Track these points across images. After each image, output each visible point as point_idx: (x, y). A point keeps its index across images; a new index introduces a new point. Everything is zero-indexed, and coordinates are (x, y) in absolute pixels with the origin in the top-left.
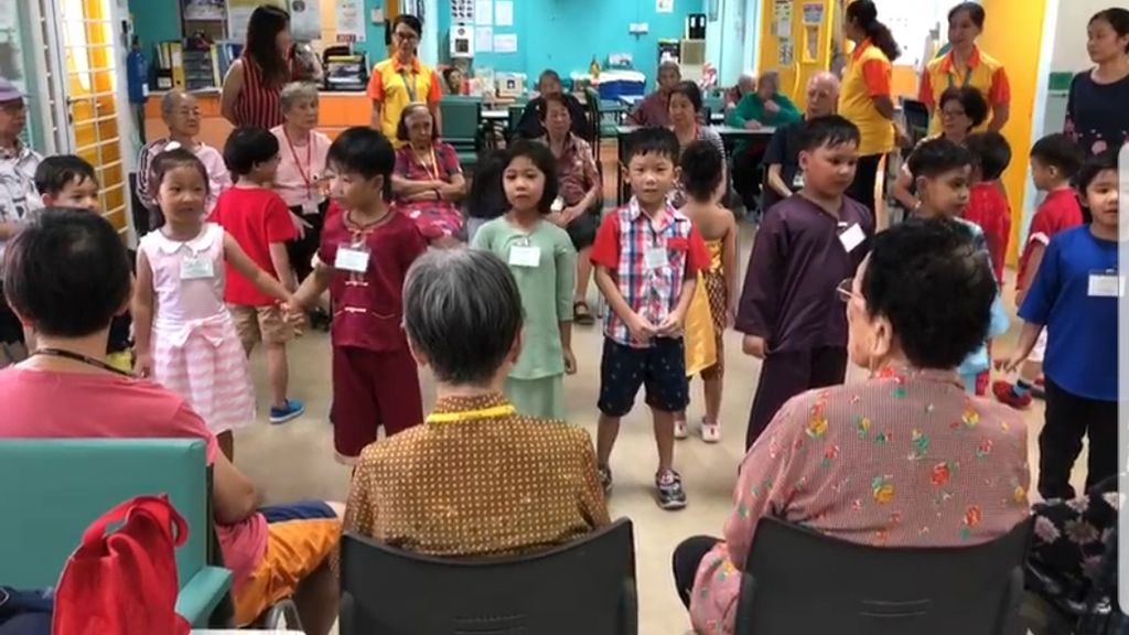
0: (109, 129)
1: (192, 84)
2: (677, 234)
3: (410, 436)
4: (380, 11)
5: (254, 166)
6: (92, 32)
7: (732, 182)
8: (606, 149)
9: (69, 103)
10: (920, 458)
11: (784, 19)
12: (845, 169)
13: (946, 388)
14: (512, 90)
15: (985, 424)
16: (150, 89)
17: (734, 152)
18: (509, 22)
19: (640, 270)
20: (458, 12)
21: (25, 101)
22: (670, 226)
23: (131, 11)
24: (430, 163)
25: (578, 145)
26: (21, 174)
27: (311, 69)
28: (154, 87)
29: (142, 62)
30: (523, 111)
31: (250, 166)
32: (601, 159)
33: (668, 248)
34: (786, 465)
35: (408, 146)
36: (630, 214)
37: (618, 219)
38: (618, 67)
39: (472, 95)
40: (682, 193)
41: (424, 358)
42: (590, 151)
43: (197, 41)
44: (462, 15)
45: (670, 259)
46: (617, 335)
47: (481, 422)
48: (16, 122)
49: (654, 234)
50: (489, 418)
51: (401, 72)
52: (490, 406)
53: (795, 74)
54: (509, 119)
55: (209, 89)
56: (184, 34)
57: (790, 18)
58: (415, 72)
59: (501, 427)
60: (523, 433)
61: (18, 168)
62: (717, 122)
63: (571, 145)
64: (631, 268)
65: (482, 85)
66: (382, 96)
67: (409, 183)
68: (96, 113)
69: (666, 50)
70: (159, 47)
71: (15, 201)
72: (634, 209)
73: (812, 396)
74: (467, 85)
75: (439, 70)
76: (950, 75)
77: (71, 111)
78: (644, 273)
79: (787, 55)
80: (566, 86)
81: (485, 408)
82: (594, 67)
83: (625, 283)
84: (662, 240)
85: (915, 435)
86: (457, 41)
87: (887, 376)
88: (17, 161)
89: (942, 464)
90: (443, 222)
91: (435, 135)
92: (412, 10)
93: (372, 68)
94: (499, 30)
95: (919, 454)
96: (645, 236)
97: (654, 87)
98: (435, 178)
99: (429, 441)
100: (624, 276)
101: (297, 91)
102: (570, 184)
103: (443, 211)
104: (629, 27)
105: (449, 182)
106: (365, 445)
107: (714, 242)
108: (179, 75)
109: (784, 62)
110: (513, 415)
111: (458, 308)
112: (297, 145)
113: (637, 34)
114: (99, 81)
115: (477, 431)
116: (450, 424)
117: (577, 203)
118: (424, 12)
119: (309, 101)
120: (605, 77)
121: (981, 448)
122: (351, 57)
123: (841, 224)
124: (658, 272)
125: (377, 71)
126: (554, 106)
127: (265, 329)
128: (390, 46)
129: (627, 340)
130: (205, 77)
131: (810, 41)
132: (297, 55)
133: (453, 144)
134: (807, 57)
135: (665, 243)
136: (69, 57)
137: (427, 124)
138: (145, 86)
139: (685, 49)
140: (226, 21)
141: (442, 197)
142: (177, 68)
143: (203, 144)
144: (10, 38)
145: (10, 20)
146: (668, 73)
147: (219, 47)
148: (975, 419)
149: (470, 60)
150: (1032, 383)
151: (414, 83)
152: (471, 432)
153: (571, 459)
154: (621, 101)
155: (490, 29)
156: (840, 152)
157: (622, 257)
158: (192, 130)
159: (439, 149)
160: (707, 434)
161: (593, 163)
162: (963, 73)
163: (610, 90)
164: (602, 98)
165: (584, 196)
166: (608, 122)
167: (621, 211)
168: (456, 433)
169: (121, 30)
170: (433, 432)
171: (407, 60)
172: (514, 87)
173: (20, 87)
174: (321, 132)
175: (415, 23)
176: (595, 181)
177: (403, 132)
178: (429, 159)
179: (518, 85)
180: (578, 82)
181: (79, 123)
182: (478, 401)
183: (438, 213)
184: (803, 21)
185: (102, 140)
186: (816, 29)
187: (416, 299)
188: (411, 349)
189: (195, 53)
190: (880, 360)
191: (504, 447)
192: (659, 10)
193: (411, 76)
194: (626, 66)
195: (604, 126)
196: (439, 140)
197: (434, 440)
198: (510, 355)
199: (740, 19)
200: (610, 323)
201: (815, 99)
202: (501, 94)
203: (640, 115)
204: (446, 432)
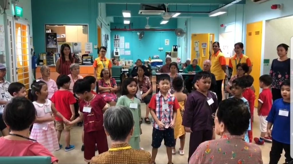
0: (26, 75)
1: (48, 64)
2: (171, 100)
3: (104, 154)
4: (96, 46)
5: (64, 84)
6: (23, 51)
7: (185, 86)
8: (153, 78)
9: (17, 69)
10: (234, 159)
11: (197, 47)
12: (207, 84)
13: (240, 140)
14: (129, 64)
15: (251, 149)
16: (37, 65)
17: (185, 79)
18: (129, 48)
19: (161, 110)
20: (116, 45)
21: (6, 69)
22: (169, 98)
23: (33, 46)
24: (108, 83)
25: (146, 78)
26: (4, 87)
27: (79, 60)
28: (38, 64)
29: (36, 58)
30: (132, 70)
31: (63, 84)
32: (152, 81)
33: (169, 104)
34: (200, 161)
35: (103, 79)
36: (159, 96)
37: (155, 97)
38: (156, 58)
39: (119, 65)
40: (173, 89)
41: (108, 134)
42: (149, 79)
43: (50, 53)
44: (117, 46)
45: (169, 106)
46: (156, 127)
47: (122, 151)
48: (4, 74)
49: (165, 101)
50: (125, 149)
51: (102, 60)
52: (125, 146)
53: (200, 60)
54: (129, 71)
55: (52, 65)
56: (46, 52)
57: (199, 46)
58: (105, 60)
59: (128, 152)
60: (133, 154)
61: (3, 86)
62: (181, 72)
63: (144, 78)
64: (159, 109)
65: (122, 63)
66: (97, 66)
67: (103, 88)
68: (23, 71)
69: (168, 54)
70: (40, 55)
71: (2, 94)
72: (160, 94)
73: (206, 143)
74: (118, 63)
75: (111, 59)
76: (236, 60)
77: (17, 71)
78: (162, 110)
79: (198, 55)
80: (143, 63)
81: (124, 147)
82: (150, 58)
83: (157, 113)
84: (167, 102)
85: (233, 152)
86: (116, 52)
87: (225, 137)
88: (3, 84)
89: (240, 160)
90: (112, 98)
91: (110, 76)
92: (104, 45)
93: (94, 59)
94: (126, 50)
95: (234, 158)
96: (162, 101)
97: (165, 63)
98: (110, 86)
99: (109, 156)
100: (157, 111)
101: (74, 66)
102: (144, 88)
103: (112, 95)
104: (158, 48)
105: (113, 87)
106: (92, 157)
107: (182, 102)
108: (45, 61)
109: (197, 57)
110: (131, 149)
111: (117, 121)
112: (75, 79)
113: (160, 50)
114: (24, 63)
115: (121, 153)
116: (115, 151)
117: (146, 92)
118: (107, 45)
119: (77, 68)
120: (152, 61)
121: (249, 156)
122: (89, 57)
123: (207, 98)
124: (166, 110)
125: (95, 60)
126: (139, 68)
127: (65, 127)
128: (99, 54)
129: (158, 128)
130: (51, 62)
131: (204, 52)
132: (75, 56)
133: (114, 78)
134: (203, 56)
135: (168, 103)
136: (17, 58)
137: (108, 73)
138: (36, 65)
139: (173, 54)
140: (57, 48)
141: (112, 91)
142: (44, 60)
143: (51, 79)
144: (3, 53)
145: (3, 49)
146: (168, 60)
147: (55, 55)
148: (247, 148)
149: (119, 57)
150: (264, 138)
151: (105, 63)
152: (120, 153)
153: (146, 160)
154: (157, 67)
155: (124, 49)
156: (206, 80)
157: (157, 106)
158: (48, 75)
159: (111, 79)
160: (181, 153)
161: (150, 82)
162: (239, 59)
163: (154, 64)
164: (152, 66)
165: (148, 90)
166: (153, 72)
167: (156, 95)
168: (116, 154)
169: (31, 51)
170: (110, 153)
171: (103, 58)
172: (130, 63)
173: (5, 65)
174: (81, 75)
175: (105, 48)
176: (150, 87)
177: (102, 75)
178: (108, 82)
179: (131, 63)
180: (146, 62)
181: (19, 74)
182: (122, 145)
183: (111, 95)
184: (202, 47)
185: (25, 78)
186: (205, 49)
187: (106, 119)
188: (105, 131)
189: (49, 56)
190: (223, 133)
191: (128, 157)
192: (166, 44)
193: (104, 61)
194: (158, 58)
195: (153, 73)
196: (111, 77)
197: (111, 156)
198: (130, 133)
199: (186, 47)
200: (154, 124)
201: (205, 66)
202: (127, 65)
203: (162, 70)
204: (113, 153)
